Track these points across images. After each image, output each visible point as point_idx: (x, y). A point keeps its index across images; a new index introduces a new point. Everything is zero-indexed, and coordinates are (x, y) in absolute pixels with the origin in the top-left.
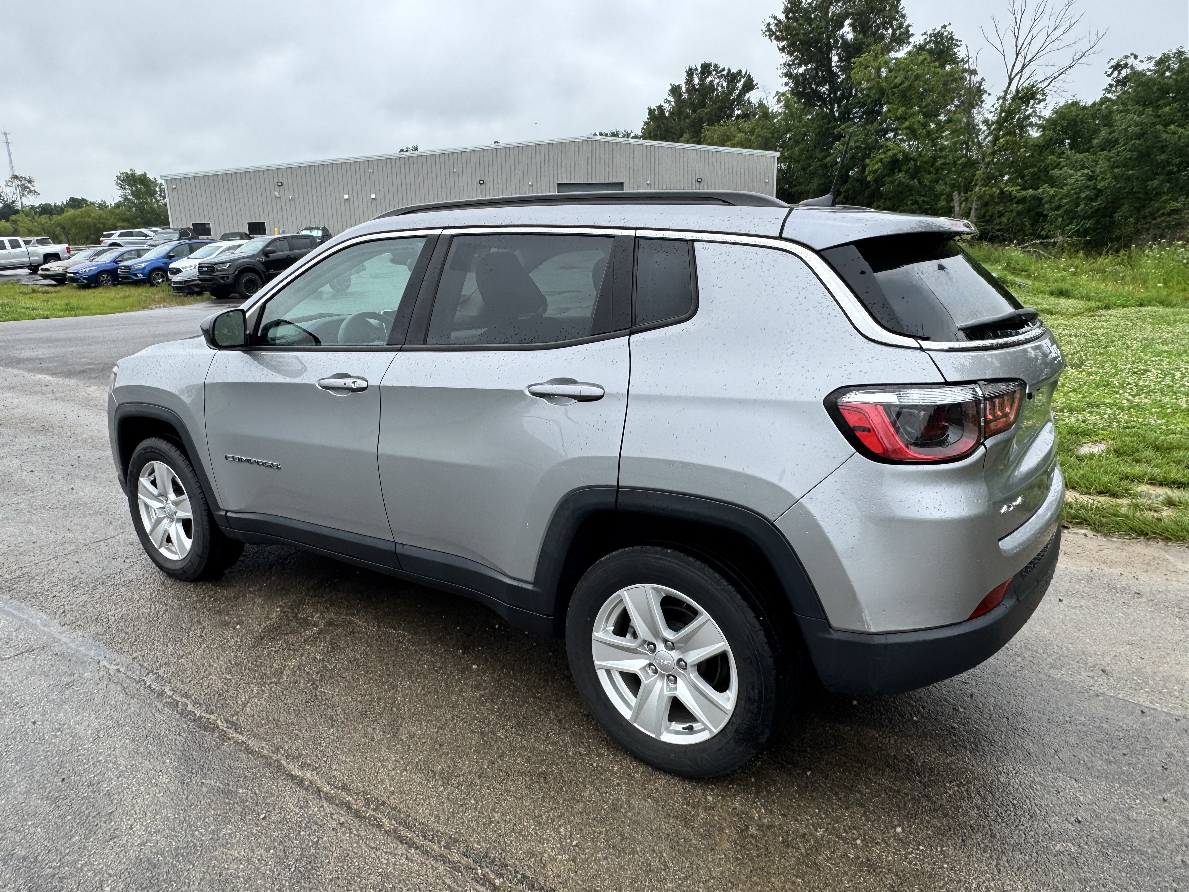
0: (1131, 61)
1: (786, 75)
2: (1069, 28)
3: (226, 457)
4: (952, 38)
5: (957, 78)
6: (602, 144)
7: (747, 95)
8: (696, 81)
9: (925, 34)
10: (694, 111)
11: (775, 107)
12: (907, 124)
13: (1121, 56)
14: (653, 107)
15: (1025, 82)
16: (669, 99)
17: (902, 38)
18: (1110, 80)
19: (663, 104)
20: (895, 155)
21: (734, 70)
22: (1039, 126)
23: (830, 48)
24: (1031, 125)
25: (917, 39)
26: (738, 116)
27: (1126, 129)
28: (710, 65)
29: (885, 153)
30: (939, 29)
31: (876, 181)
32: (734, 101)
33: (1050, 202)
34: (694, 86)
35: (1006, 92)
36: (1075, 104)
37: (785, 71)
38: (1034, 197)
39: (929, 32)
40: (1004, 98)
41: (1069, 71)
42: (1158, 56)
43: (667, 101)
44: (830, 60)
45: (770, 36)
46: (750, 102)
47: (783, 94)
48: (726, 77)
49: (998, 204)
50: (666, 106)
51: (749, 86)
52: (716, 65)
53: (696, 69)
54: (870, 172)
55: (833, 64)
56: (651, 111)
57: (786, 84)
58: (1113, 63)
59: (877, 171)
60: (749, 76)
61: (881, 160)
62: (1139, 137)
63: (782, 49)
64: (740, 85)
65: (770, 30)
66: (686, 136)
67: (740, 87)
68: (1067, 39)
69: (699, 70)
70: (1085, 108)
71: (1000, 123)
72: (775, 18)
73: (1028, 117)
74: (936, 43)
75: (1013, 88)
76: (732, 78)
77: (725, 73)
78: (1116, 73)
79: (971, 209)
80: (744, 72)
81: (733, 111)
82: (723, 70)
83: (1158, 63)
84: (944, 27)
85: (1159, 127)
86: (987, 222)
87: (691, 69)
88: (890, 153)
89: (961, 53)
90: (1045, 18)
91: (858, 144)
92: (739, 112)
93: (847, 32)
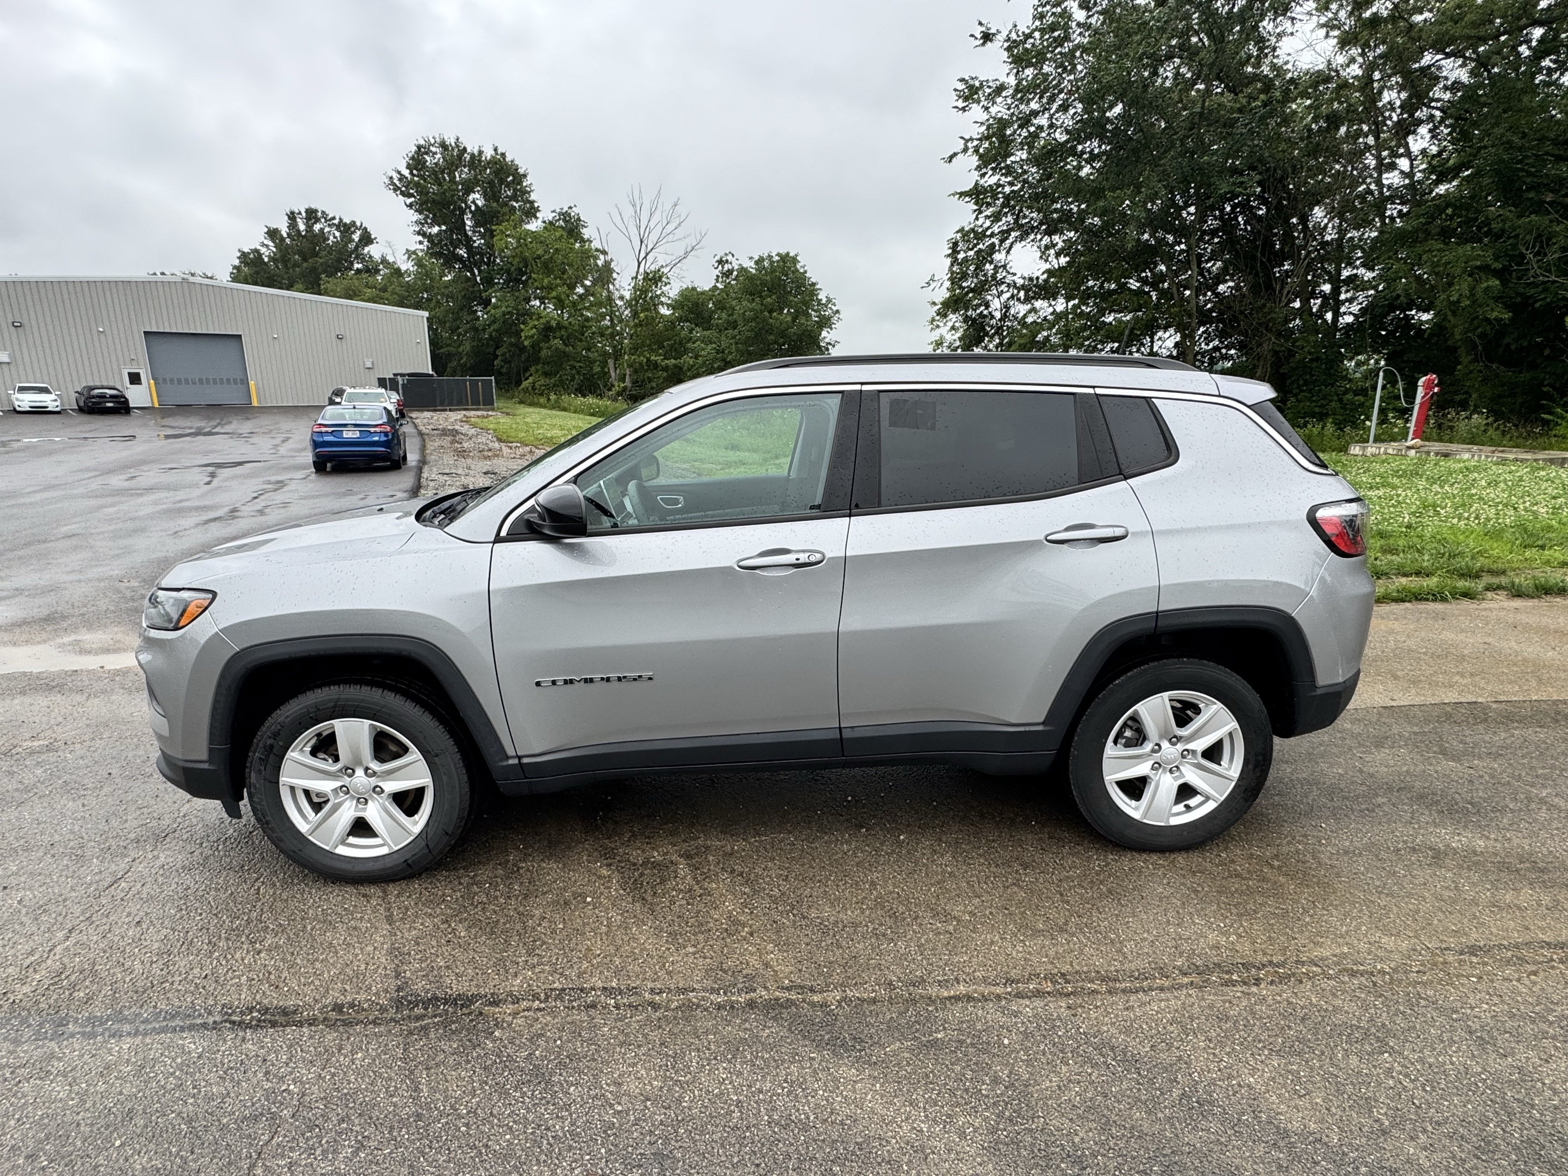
0: (730, 258)
1: (419, 233)
2: (679, 225)
3: (538, 684)
4: (579, 219)
5: (587, 255)
6: (204, 288)
7: (366, 250)
8: (302, 227)
9: (554, 211)
10: (305, 259)
11: (406, 265)
12: (554, 294)
13: (723, 254)
14: (246, 250)
15: (650, 266)
16: (266, 242)
17: (531, 212)
18: (717, 272)
19: (259, 247)
20: (548, 322)
21: (347, 220)
22: (668, 305)
23: (463, 212)
24: (662, 304)
25: (546, 214)
26: (358, 271)
27: (744, 314)
28: (316, 211)
29: (538, 320)
30: (565, 209)
31: (533, 346)
32: (352, 252)
33: (689, 370)
34: (299, 231)
35: (637, 272)
36: (694, 289)
37: (417, 229)
38: (675, 366)
39: (558, 210)
40: (636, 278)
41: (684, 261)
42: (757, 258)
43: (263, 245)
44: (464, 224)
45: (395, 190)
46: (371, 257)
47: (414, 252)
48: (338, 227)
49: (646, 371)
50: (263, 250)
51: (367, 239)
52: (323, 212)
53: (300, 213)
54: (526, 337)
55: (468, 228)
56: (244, 256)
57: (421, 243)
58: (718, 258)
59: (532, 336)
60: (365, 229)
61: (535, 327)
62: (753, 319)
63: (410, 206)
64: (356, 237)
65: (394, 184)
66: (297, 286)
67: (357, 240)
68: (679, 233)
69: (304, 214)
70: (703, 293)
71: (635, 299)
72: (399, 173)
73: (658, 296)
74: (565, 221)
75: (642, 270)
76: (347, 229)
77: (336, 222)
78: (720, 268)
79: (625, 375)
80: (358, 224)
81: (352, 263)
82: (334, 218)
83: (757, 263)
84: (570, 208)
85: (766, 313)
86: (640, 386)
87: (292, 213)
88: (541, 321)
89: (586, 233)
90: (658, 213)
91: (510, 309)
92: (360, 266)
93: (477, 198)
